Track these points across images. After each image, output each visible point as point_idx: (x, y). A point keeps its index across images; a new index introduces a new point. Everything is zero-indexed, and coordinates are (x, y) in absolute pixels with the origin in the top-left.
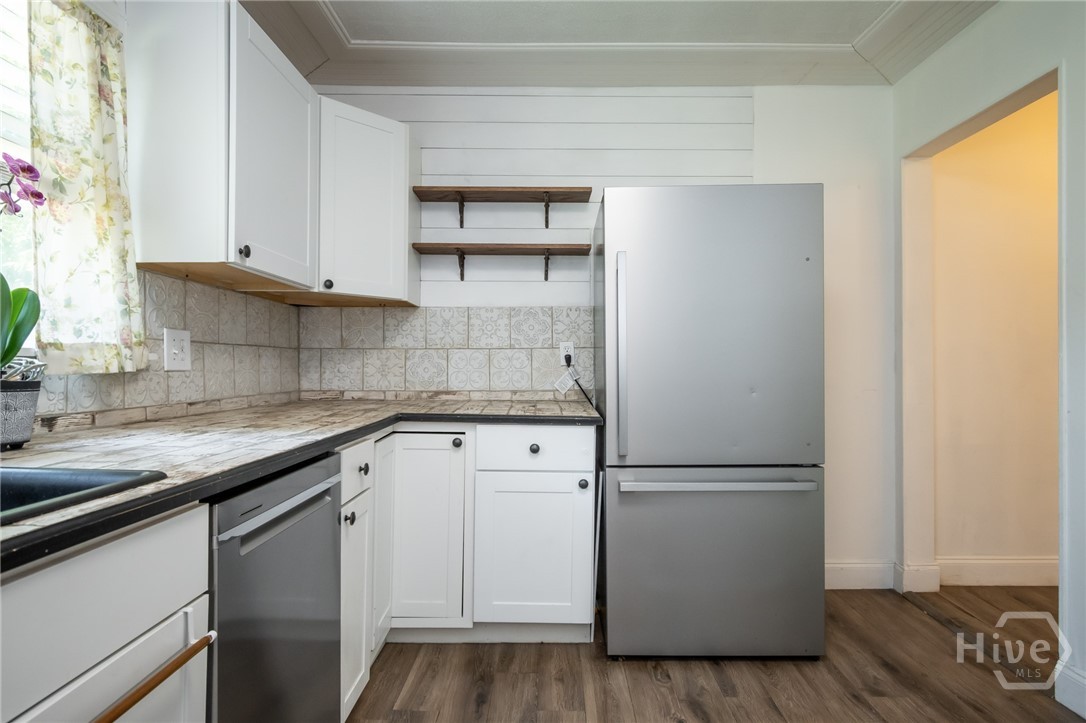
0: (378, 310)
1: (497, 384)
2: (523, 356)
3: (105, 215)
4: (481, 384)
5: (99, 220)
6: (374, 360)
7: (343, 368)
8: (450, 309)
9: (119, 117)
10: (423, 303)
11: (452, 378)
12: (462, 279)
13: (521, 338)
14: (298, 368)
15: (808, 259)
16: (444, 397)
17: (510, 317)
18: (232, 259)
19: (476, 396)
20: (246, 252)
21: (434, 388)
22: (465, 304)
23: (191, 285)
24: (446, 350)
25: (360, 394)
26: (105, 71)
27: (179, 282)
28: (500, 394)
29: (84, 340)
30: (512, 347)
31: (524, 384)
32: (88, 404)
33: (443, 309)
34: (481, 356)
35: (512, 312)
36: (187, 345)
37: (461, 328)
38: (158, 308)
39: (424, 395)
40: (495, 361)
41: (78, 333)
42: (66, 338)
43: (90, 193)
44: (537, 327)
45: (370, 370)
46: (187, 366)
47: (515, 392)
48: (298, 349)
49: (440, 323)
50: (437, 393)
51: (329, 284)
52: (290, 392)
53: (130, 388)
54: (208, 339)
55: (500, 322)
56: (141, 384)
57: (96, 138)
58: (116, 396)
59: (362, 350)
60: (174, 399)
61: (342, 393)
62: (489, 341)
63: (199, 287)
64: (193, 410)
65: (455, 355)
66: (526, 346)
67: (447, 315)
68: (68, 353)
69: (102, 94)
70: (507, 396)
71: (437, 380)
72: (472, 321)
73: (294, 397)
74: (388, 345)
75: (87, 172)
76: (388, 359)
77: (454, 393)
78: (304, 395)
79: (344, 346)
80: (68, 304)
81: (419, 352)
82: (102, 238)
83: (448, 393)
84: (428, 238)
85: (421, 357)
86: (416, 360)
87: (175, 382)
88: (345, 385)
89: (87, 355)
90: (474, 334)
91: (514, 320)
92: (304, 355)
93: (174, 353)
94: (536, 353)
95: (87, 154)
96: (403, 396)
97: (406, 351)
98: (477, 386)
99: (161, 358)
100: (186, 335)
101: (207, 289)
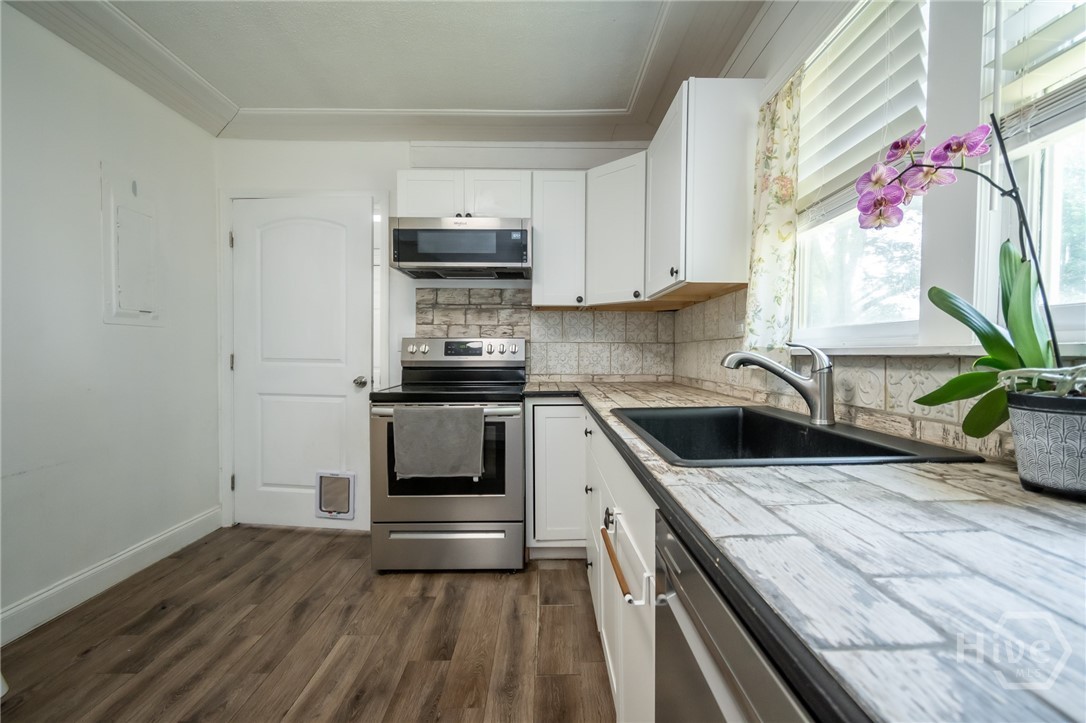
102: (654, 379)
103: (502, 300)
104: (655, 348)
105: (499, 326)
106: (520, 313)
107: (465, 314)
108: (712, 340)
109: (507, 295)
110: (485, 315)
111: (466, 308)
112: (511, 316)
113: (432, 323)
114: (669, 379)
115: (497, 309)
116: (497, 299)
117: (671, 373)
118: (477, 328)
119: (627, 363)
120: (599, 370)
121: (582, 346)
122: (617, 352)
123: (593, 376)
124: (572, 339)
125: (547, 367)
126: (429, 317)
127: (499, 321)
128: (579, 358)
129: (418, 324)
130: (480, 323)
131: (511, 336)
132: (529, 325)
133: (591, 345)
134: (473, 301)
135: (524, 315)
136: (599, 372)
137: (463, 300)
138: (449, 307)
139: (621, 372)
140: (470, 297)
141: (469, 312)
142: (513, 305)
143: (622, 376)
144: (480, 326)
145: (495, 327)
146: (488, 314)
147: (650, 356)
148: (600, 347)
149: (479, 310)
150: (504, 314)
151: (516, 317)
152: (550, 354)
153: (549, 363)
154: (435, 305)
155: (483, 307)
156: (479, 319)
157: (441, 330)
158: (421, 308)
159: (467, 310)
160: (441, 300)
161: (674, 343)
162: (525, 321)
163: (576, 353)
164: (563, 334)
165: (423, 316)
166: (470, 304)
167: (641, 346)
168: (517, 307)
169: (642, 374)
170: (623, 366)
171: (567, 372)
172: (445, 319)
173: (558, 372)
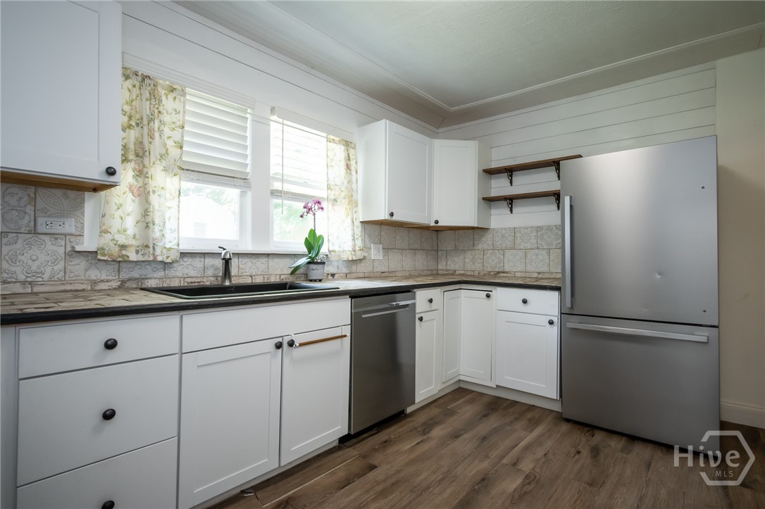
0: (470, 231)
1: (530, 268)
2: (544, 253)
3: (348, 207)
4: (521, 268)
5: (346, 209)
6: (469, 255)
7: (456, 259)
8: (505, 229)
9: (354, 173)
10: (492, 226)
11: (506, 265)
12: (512, 213)
13: (543, 243)
14: (437, 259)
15: (703, 188)
16: (502, 275)
17: (537, 231)
18: (387, 218)
19: (518, 275)
20: (392, 215)
21: (497, 270)
22: (512, 225)
23: (383, 227)
24: (503, 250)
25: (463, 272)
26: (349, 159)
27: (379, 226)
28: (531, 274)
29: (341, 249)
30: (538, 248)
31: (545, 269)
32: (345, 270)
33: (501, 229)
34: (521, 253)
35: (538, 229)
36: (381, 250)
37: (511, 238)
38: (370, 237)
39: (492, 273)
40: (529, 256)
41: (340, 247)
42: (337, 249)
43: (344, 201)
44: (552, 237)
45: (467, 260)
46: (381, 258)
47: (539, 273)
48: (437, 251)
49: (500, 236)
50: (498, 273)
51: (437, 222)
52: (432, 270)
53: (359, 265)
54: (390, 247)
55: (531, 235)
56: (363, 264)
57: (346, 182)
58: (354, 269)
59: (464, 251)
60: (376, 270)
61: (455, 271)
62: (526, 245)
63: (386, 227)
64: (383, 275)
65: (508, 253)
66: (546, 248)
67: (503, 232)
68: (337, 253)
69: (348, 167)
70: (536, 275)
71: (498, 266)
72: (516, 235)
73: (434, 272)
74: (476, 248)
75: (343, 194)
76: (475, 255)
77: (507, 273)
78: (440, 272)
79: (456, 249)
80: (337, 238)
81: (490, 252)
82: (347, 215)
83: (504, 272)
84: (494, 194)
85: (491, 254)
86: (488, 255)
87: (376, 264)
88: (457, 267)
89: (342, 254)
90: (518, 241)
91: (539, 233)
92: (440, 253)
93: (376, 253)
94: (551, 252)
95: (343, 189)
96: (482, 273)
97: (484, 251)
98: (519, 269)
99: (371, 255)
100: (381, 246)
101: (390, 228)
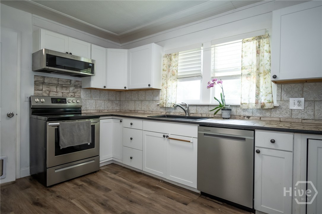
32: (259, 114)
38: (287, 93)
60: (294, 117)
63: (312, 84)
64: (305, 121)
87: (295, 113)
99: (288, 106)
100: (302, 99)
101: (318, 84)
102: (115, 111)
103: (71, 84)
104: (115, 102)
105: (70, 93)
106: (77, 89)
107: (57, 88)
108: (142, 101)
109: (73, 82)
110: (64, 89)
111: (57, 85)
112: (74, 90)
113: (42, 90)
114: (119, 111)
115: (69, 87)
116: (69, 84)
117: (119, 109)
118: (61, 93)
119: (109, 106)
120: (101, 108)
121: (97, 101)
122: (106, 103)
123: (100, 110)
124: (94, 98)
125: (86, 107)
126: (41, 88)
127: (69, 91)
128: (96, 105)
129: (35, 90)
130: (63, 91)
131: (74, 97)
132: (80, 93)
133: (99, 101)
134: (60, 83)
135: (78, 90)
136: (101, 109)
137: (56, 82)
138: (49, 84)
139: (107, 109)
140: (58, 81)
141: (58, 87)
142: (75, 86)
143: (108, 110)
144: (63, 93)
145: (68, 93)
146: (66, 88)
147: (114, 104)
148: (102, 101)
149: (62, 87)
150: (71, 89)
151: (76, 90)
152: (87, 103)
153: (87, 106)
154: (43, 83)
155: (64, 85)
156: (62, 90)
157: (46, 93)
158: (36, 84)
159: (57, 86)
160: (46, 81)
161: (120, 101)
162: (79, 92)
163: (95, 103)
164: (91, 97)
165: (38, 87)
166: (58, 84)
167: (112, 101)
168: (76, 86)
169: (112, 110)
170: (108, 107)
171: (92, 109)
172: (48, 89)
173: (90, 109)
